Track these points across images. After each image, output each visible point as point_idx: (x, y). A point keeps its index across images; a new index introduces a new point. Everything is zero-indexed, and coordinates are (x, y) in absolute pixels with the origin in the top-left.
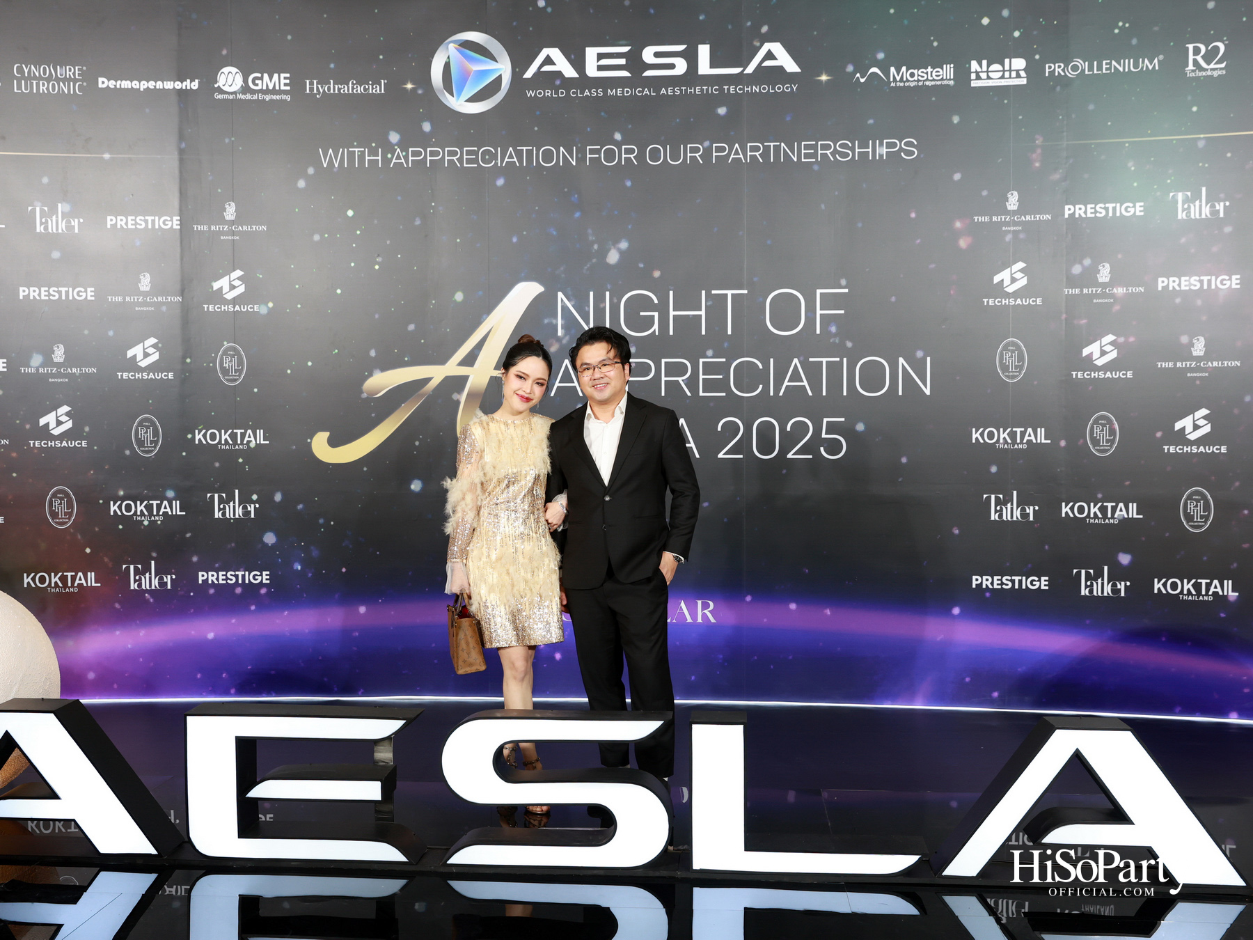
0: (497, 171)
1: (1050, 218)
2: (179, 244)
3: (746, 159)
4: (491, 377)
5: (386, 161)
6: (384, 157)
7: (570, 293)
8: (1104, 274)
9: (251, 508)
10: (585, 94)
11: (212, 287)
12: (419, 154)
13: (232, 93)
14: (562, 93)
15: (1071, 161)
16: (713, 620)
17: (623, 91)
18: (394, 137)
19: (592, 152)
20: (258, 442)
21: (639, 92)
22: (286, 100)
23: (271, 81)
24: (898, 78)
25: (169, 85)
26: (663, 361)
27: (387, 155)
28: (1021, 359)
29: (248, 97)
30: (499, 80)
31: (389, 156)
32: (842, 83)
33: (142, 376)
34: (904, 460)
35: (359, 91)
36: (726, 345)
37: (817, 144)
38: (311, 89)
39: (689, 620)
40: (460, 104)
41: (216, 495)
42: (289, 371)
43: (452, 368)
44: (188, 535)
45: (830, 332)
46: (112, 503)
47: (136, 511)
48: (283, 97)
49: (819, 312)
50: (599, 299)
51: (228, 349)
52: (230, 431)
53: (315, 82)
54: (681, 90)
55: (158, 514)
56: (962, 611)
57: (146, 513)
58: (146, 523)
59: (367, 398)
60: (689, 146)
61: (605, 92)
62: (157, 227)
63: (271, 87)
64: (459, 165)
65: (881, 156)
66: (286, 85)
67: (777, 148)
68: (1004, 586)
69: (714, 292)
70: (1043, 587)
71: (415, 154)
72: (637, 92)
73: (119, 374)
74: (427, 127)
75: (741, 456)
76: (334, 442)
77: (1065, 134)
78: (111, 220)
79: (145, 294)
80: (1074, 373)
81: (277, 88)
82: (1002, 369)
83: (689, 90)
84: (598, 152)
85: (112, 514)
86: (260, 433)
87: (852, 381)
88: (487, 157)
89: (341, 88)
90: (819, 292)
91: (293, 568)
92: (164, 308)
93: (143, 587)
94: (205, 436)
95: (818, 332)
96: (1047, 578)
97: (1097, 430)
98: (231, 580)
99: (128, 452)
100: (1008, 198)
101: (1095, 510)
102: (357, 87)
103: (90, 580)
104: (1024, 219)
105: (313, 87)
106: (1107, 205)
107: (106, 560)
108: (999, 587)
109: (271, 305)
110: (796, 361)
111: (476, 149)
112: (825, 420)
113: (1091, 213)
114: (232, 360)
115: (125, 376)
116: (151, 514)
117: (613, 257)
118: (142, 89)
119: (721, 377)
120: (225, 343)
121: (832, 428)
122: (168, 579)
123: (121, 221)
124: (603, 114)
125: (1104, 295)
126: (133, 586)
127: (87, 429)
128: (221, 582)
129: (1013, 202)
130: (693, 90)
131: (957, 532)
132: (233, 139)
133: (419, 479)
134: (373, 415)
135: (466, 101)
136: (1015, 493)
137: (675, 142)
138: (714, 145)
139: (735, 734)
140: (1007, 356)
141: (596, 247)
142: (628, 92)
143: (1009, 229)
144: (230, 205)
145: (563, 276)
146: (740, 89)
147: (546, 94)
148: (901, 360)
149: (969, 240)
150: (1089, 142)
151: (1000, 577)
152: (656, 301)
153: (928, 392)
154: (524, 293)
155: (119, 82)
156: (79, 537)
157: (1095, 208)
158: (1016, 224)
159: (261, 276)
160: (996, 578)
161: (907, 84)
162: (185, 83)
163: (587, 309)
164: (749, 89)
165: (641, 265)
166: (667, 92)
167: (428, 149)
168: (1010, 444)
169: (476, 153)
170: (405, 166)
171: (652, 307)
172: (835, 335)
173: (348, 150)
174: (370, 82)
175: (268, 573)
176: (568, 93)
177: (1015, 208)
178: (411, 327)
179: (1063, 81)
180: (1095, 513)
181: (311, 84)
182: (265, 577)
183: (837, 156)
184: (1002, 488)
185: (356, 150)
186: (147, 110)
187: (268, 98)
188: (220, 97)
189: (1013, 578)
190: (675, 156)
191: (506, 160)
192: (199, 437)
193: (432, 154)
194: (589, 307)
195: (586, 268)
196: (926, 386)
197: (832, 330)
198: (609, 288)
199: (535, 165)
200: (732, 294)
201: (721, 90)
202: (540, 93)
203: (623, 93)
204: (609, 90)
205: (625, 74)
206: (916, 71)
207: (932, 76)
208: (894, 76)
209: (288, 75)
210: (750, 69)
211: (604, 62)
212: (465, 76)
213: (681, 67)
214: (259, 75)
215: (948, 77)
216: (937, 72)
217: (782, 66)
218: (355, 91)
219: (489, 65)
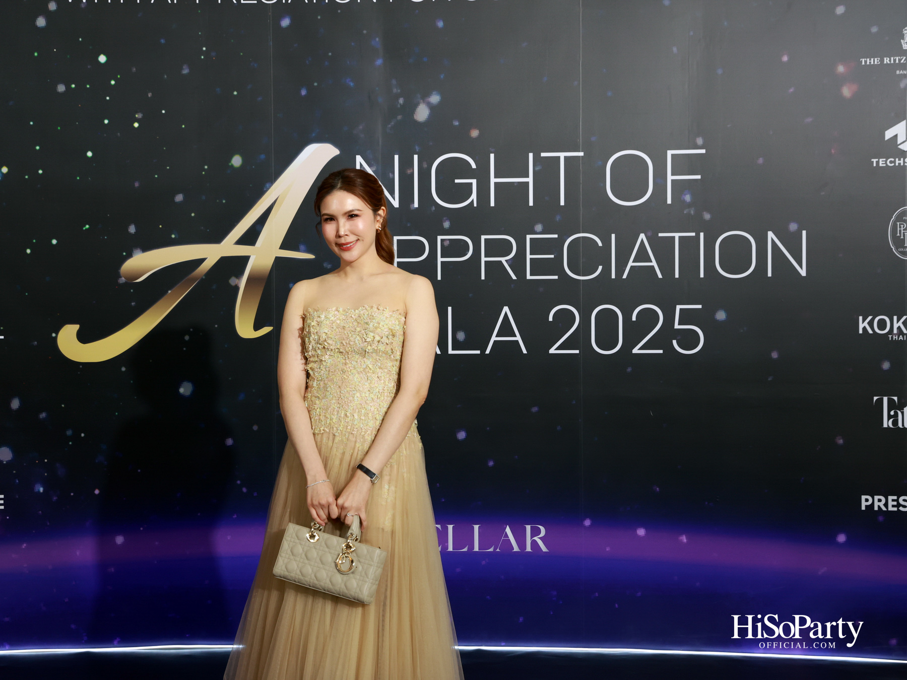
0: (281, 9)
4: (277, 258)
7: (370, 156)
16: (544, 548)
26: (483, 237)
34: (775, 355)
36: (558, 218)
39: (516, 548)
42: (28, 251)
43: (228, 247)
45: (684, 201)
49: (670, 178)
50: (406, 164)
56: (848, 539)
59: (126, 283)
64: (235, 2)
68: (901, 509)
69: (543, 155)
75: (577, 352)
76: (84, 337)
82: (895, 244)
87: (710, 259)
90: (670, 153)
91: (33, 489)
95: (669, 201)
100: (902, 36)
108: (895, 509)
109: (5, 170)
110: (642, 236)
112: (678, 307)
117: (422, 113)
119: (552, 256)
121: (686, 317)
131: (841, 441)
133: (189, 380)
134: (133, 304)
140: (901, 228)
141: (401, 101)
143: (904, 72)
145: (362, 136)
148: (770, 235)
149: (854, 87)
151: (895, 498)
152: (474, 166)
153: (803, 273)
154: (316, 157)
160: (890, 498)
163: (391, 175)
165: (456, 123)
170: (170, 2)
171: (469, 173)
172: (689, 205)
175: (3, 496)
178: (179, 198)
184: (897, 389)
194: (393, 173)
195: (390, 126)
196: (801, 267)
197: (685, 198)
198: (417, 151)
199: (327, 1)
200: (565, 157)
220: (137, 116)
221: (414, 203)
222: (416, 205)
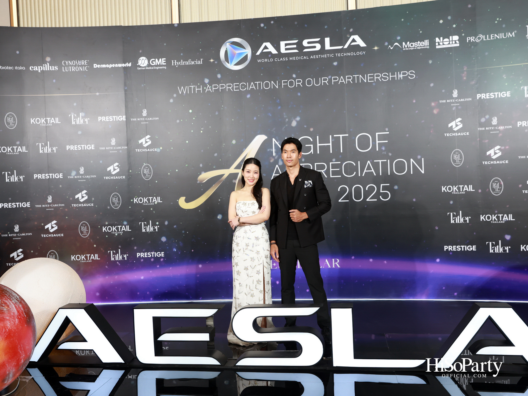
0: (247, 92)
1: (471, 100)
2: (125, 126)
3: (345, 82)
5: (204, 90)
7: (277, 139)
8: (495, 121)
9: (156, 228)
10: (281, 60)
11: (139, 142)
12: (216, 87)
13: (144, 67)
14: (272, 60)
15: (479, 76)
16: (339, 266)
17: (296, 58)
18: (207, 81)
19: (284, 82)
20: (158, 202)
21: (302, 58)
22: (164, 69)
23: (158, 61)
24: (406, 47)
25: (120, 65)
26: (316, 164)
28: (461, 157)
29: (150, 68)
31: (205, 88)
32: (383, 50)
33: (113, 178)
34: (414, 200)
35: (192, 64)
36: (340, 157)
37: (374, 75)
38: (174, 64)
39: (329, 267)
40: (232, 66)
41: (143, 223)
42: (169, 174)
43: (232, 170)
44: (133, 239)
45: (382, 150)
46: (103, 227)
47: (112, 230)
48: (163, 67)
49: (377, 142)
51: (145, 166)
52: (147, 198)
53: (175, 61)
54: (319, 56)
55: (121, 231)
56: (440, 260)
57: (116, 231)
58: (116, 235)
59: (199, 183)
60: (322, 78)
61: (289, 59)
62: (117, 120)
63: (159, 64)
64: (232, 90)
65: (400, 78)
66: (164, 63)
67: (358, 77)
68: (458, 250)
69: (335, 136)
70: (474, 250)
71: (215, 87)
73: (105, 177)
74: (219, 76)
75: (348, 201)
76: (187, 201)
77: (476, 65)
78: (100, 118)
79: (113, 146)
80: (483, 162)
81: (161, 64)
82: (453, 162)
83: (322, 56)
84: (287, 82)
85: (103, 231)
86: (159, 198)
87: (392, 168)
88: (243, 87)
89: (186, 63)
90: (377, 134)
91: (173, 250)
92: (121, 151)
93: (116, 259)
94: (137, 200)
95: (377, 150)
96: (475, 246)
97: (494, 185)
98: (149, 256)
99: (109, 207)
100: (453, 92)
101: (494, 217)
102: (192, 62)
103: (96, 257)
104: (460, 101)
105: (175, 63)
106: (495, 93)
107: (102, 249)
108: (456, 250)
109: (161, 148)
110: (369, 162)
111: (238, 83)
113: (488, 97)
114: (147, 170)
115: (107, 178)
116: (118, 231)
117: (294, 124)
118: (110, 68)
119: (339, 169)
120: (144, 164)
121: (384, 188)
122: (125, 256)
123: (103, 119)
125: (495, 130)
126: (112, 259)
127: (93, 199)
128: (146, 256)
129: (455, 94)
130: (323, 56)
131: (437, 228)
132: (145, 85)
133: (221, 214)
134: (202, 190)
135: (234, 65)
136: (461, 212)
137: (317, 77)
138: (333, 77)
139: (348, 312)
140: (455, 156)
141: (287, 120)
142: (298, 58)
143: (454, 105)
144: (144, 110)
146: (342, 55)
147: (265, 61)
148: (412, 160)
149: (438, 110)
150: (486, 68)
151: (456, 246)
152: (312, 140)
153: (423, 172)
154: (259, 140)
155: (101, 65)
156: (91, 241)
157: (490, 95)
158: (457, 103)
159: (157, 137)
160: (454, 246)
161: (410, 49)
162: (126, 64)
164: (346, 54)
165: (305, 126)
166: (313, 57)
167: (220, 85)
168: (458, 192)
169: (238, 85)
170: (211, 92)
171: (310, 143)
172: (384, 151)
173: (189, 87)
174: (197, 60)
175: (163, 252)
176: (274, 60)
177: (456, 96)
178: (216, 155)
179: (475, 44)
180: (495, 219)
181: (174, 62)
182: (162, 254)
183: (382, 79)
184: (455, 210)
185: (192, 86)
186: (112, 76)
187: (158, 68)
188: (140, 69)
189: (461, 246)
190: (317, 82)
191: (251, 87)
192: (135, 200)
193: (222, 86)
195: (283, 128)
196: (422, 170)
199: (262, 89)
200: (342, 136)
201: (335, 55)
202: (263, 60)
203: (296, 59)
204: (290, 58)
205: (296, 51)
206: (413, 43)
207: (420, 45)
208: (404, 46)
209: (165, 59)
210: (346, 46)
211: (288, 47)
212: (233, 56)
213: (318, 47)
214: (154, 59)
215: (427, 45)
216: (422, 43)
217: (359, 45)
218: (191, 64)
219: (242, 51)
220: (202, 129)
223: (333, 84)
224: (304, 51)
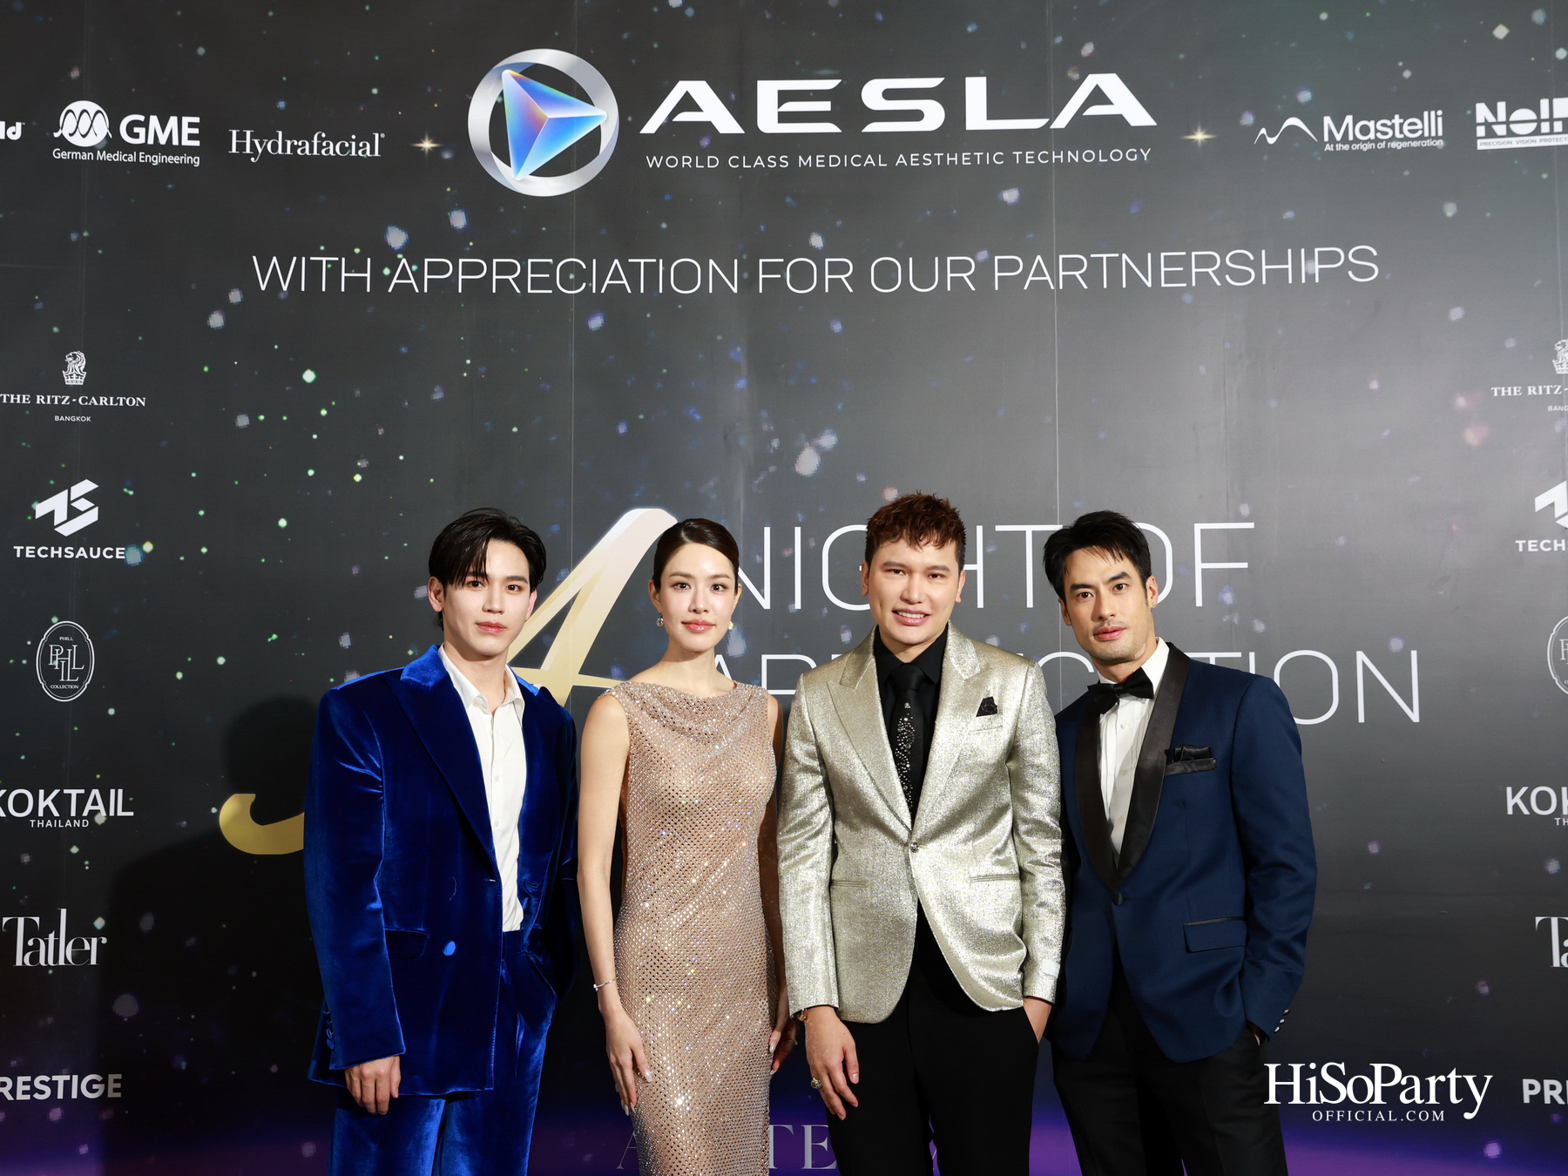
0: (590, 302)
3: (1056, 282)
5: (380, 281)
6: (376, 273)
9: (91, 946)
10: (756, 163)
11: (34, 512)
13: (87, 150)
14: (713, 162)
17: (826, 159)
18: (396, 237)
19: (768, 268)
20: (112, 814)
21: (856, 161)
22: (192, 165)
23: (163, 130)
24: (1338, 137)
27: (383, 269)
29: (119, 157)
30: (595, 136)
31: (387, 271)
32: (1234, 145)
34: (1374, 848)
35: (331, 153)
36: (1023, 627)
37: (1189, 255)
38: (241, 147)
40: (521, 179)
41: (21, 921)
42: (179, 676)
45: (1222, 603)
48: (187, 159)
49: (1199, 566)
50: (782, 542)
51: (61, 631)
52: (55, 792)
53: (248, 133)
54: (934, 159)
56: (1504, 1151)
60: (949, 259)
61: (793, 161)
63: (163, 140)
64: (518, 291)
65: (1310, 277)
66: (191, 137)
67: (1114, 264)
69: (999, 528)
71: (434, 268)
72: (853, 161)
74: (459, 220)
76: (263, 814)
81: (175, 142)
82: (1557, 672)
83: (948, 159)
84: (780, 268)
86: (117, 796)
88: (572, 276)
89: (298, 147)
90: (1198, 527)
91: (171, 1064)
94: (3, 801)
95: (1199, 603)
98: (42, 1093)
100: (1556, 353)
102: (328, 145)
105: (244, 142)
109: (148, 547)
111: (551, 261)
114: (66, 652)
117: (808, 463)
120: (54, 620)
124: (788, 200)
128: (20, 1097)
129: (1565, 359)
130: (955, 159)
131: (1485, 990)
132: (85, 235)
135: (531, 174)
137: (924, 253)
138: (997, 258)
141: (775, 443)
142: (835, 161)
143: (1561, 409)
144: (75, 357)
145: (713, 497)
146: (1043, 157)
147: (684, 163)
148: (1361, 657)
149: (1483, 430)
153: (1415, 716)
154: (639, 530)
159: (131, 493)
161: (1356, 147)
163: (758, 559)
164: (1061, 157)
165: (861, 478)
166: (908, 160)
167: (461, 261)
169: (550, 269)
170: (417, 291)
172: (1231, 609)
173: (307, 261)
174: (354, 137)
175: (119, 1076)
176: (724, 162)
181: (241, 136)
182: (112, 1086)
183: (1227, 277)
185: (324, 259)
187: (156, 160)
188: (64, 155)
190: (924, 277)
191: (607, 282)
193: (468, 269)
194: (762, 555)
195: (757, 482)
196: (1411, 708)
197: (1224, 598)
198: (800, 520)
199: (661, 291)
200: (1033, 532)
201: (1009, 158)
202: (672, 162)
203: (826, 162)
204: (800, 158)
205: (830, 128)
206: (1371, 124)
207: (1401, 132)
208: (1330, 132)
209: (196, 120)
210: (1062, 121)
211: (791, 107)
212: (532, 128)
213: (933, 116)
214: (141, 118)
215: (1433, 134)
216: (1410, 124)
217: (1121, 116)
218: (323, 152)
219: (577, 110)
220: (359, 464)
221: (794, 603)
222: (798, 605)
223: (997, 288)
224: (864, 131)
